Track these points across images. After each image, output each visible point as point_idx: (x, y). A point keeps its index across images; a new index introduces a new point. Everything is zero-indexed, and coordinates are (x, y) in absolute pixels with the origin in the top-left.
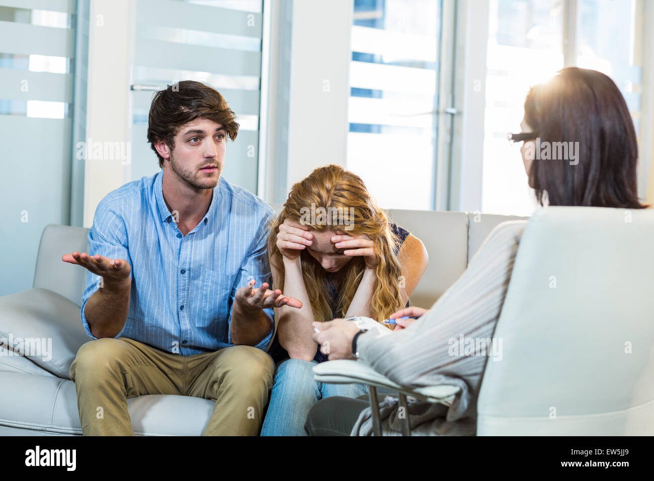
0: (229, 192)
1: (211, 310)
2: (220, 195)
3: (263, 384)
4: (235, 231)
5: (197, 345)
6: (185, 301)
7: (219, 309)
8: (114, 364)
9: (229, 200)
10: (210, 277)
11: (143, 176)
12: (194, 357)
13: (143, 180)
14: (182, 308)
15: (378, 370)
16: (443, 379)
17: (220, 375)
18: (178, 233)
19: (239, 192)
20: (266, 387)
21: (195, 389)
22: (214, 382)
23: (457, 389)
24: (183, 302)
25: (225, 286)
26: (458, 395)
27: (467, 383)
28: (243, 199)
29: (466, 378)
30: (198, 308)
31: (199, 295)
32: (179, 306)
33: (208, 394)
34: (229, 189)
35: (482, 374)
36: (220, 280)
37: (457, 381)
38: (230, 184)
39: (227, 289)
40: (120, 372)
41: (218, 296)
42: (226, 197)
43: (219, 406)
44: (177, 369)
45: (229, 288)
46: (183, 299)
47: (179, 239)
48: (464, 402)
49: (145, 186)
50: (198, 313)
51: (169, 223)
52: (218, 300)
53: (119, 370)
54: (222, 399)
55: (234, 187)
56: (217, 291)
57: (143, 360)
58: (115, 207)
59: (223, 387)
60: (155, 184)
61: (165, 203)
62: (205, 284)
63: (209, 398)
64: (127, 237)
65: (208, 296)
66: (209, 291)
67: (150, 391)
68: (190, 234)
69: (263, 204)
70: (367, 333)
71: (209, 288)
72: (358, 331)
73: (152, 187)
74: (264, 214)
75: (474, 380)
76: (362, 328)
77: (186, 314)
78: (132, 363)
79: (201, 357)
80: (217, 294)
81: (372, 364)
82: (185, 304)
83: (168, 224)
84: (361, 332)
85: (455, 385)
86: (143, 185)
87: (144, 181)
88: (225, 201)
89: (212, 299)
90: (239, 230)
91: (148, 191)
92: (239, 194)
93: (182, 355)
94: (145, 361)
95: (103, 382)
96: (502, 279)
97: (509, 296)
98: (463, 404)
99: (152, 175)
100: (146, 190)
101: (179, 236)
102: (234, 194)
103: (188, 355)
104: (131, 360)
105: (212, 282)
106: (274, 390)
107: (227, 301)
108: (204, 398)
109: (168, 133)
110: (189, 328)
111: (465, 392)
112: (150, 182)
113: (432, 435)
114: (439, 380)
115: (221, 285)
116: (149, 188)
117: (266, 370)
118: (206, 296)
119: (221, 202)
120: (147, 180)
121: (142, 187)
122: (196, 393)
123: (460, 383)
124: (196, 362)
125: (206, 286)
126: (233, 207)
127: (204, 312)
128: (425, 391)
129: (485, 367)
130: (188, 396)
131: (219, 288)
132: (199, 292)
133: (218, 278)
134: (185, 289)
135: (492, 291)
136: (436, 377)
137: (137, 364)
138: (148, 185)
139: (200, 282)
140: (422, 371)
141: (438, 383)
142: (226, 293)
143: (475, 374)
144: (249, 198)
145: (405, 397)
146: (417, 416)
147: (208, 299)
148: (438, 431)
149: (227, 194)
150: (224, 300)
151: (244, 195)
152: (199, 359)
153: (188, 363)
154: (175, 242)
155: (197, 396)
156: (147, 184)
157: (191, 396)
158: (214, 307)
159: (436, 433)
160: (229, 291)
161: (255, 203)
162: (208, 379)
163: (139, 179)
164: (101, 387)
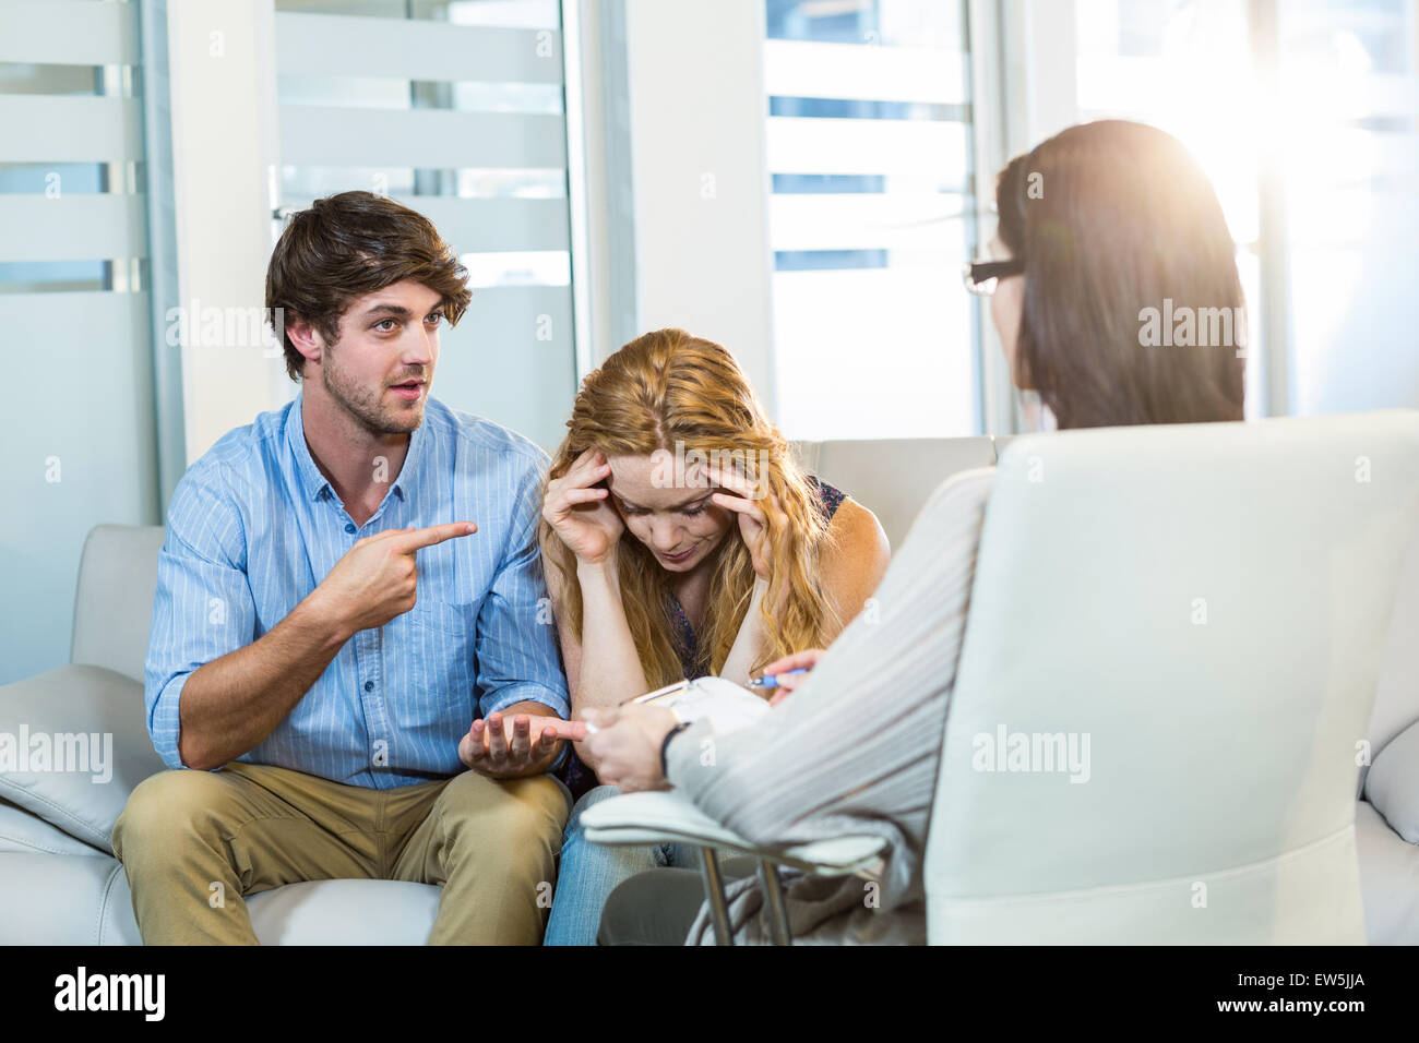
0: (450, 426)
1: (433, 687)
2: (430, 435)
3: (541, 846)
4: (467, 509)
5: (407, 765)
6: (376, 672)
7: (450, 682)
8: (202, 822)
9: (450, 444)
10: (423, 613)
11: (258, 413)
12: (403, 793)
13: (260, 421)
14: (369, 686)
15: (709, 811)
16: (849, 824)
17: (447, 831)
18: (348, 523)
19: (471, 426)
20: (547, 851)
21: (405, 864)
22: (439, 847)
23: (879, 844)
24: (371, 674)
25: (454, 630)
26: (886, 854)
27: (903, 829)
28: (482, 440)
29: (899, 818)
30: (406, 686)
31: (405, 657)
32: (363, 683)
33: (431, 872)
34: (450, 420)
35: (928, 808)
36: (442, 618)
37: (878, 826)
38: (449, 408)
39: (461, 637)
40: (217, 837)
41: (444, 654)
42: (443, 439)
43: (450, 897)
44: (361, 819)
45: (464, 633)
46: (371, 668)
47: (350, 535)
48: (902, 870)
49: (267, 432)
50: (409, 698)
51: (326, 501)
52: (445, 663)
53: (214, 833)
54: (454, 882)
55: (463, 416)
56: (441, 642)
57: (273, 809)
58: (213, 483)
59: (455, 857)
60: (288, 425)
61: (311, 460)
62: (414, 630)
63: (433, 882)
64: (246, 547)
65: (424, 656)
66: (423, 644)
67: (302, 874)
68: (369, 525)
69: (524, 448)
70: (689, 732)
71: (423, 639)
72: (671, 727)
73: (282, 432)
74: (527, 468)
75: (915, 820)
76: (681, 719)
77: (379, 699)
78: (248, 816)
79: (416, 792)
80: (441, 650)
81: (696, 802)
82: (376, 677)
83: (325, 504)
84: (676, 731)
85: (874, 835)
86: (261, 430)
87: (264, 421)
88: (441, 448)
89: (432, 660)
90: (473, 506)
91: (274, 443)
92: (472, 429)
93: (377, 789)
94: (277, 809)
95: (180, 863)
96: (957, 601)
97: (971, 636)
98: (899, 874)
99: (280, 407)
100: (270, 440)
101: (351, 529)
102: (460, 431)
103: (388, 789)
104: (241, 810)
105: (428, 624)
106: (565, 856)
107: (465, 663)
108: (423, 882)
109: (326, 310)
110: (385, 729)
111: (900, 850)
112: (276, 421)
113: (848, 943)
114: (837, 826)
115: (446, 629)
116: (275, 434)
117: (546, 816)
118: (419, 656)
119: (432, 450)
120: (268, 419)
121: (260, 435)
122: (407, 871)
123: (887, 831)
124: (404, 803)
125: (416, 635)
126: (459, 458)
127: (421, 692)
128: (810, 854)
129: (934, 791)
130: (392, 879)
131: (443, 636)
132: (405, 649)
133: (438, 614)
134: (372, 644)
135: (936, 628)
136: (830, 821)
137: (260, 816)
138: (271, 430)
139: (404, 627)
140: (800, 811)
141: (835, 833)
142: (459, 646)
143: (917, 809)
144: (493, 436)
145: (775, 868)
146: (816, 905)
147: (425, 662)
148: (859, 934)
149: (445, 430)
150: (459, 660)
151: (484, 431)
152: (411, 797)
153: (387, 805)
154: (343, 543)
155: (410, 880)
156: (270, 426)
157: (398, 879)
158: (438, 679)
159: (855, 938)
160: (465, 640)
161: (507, 445)
162: (427, 839)
163: (252, 420)
164: (175, 874)
